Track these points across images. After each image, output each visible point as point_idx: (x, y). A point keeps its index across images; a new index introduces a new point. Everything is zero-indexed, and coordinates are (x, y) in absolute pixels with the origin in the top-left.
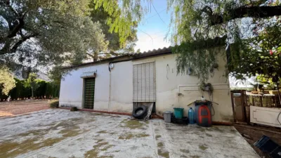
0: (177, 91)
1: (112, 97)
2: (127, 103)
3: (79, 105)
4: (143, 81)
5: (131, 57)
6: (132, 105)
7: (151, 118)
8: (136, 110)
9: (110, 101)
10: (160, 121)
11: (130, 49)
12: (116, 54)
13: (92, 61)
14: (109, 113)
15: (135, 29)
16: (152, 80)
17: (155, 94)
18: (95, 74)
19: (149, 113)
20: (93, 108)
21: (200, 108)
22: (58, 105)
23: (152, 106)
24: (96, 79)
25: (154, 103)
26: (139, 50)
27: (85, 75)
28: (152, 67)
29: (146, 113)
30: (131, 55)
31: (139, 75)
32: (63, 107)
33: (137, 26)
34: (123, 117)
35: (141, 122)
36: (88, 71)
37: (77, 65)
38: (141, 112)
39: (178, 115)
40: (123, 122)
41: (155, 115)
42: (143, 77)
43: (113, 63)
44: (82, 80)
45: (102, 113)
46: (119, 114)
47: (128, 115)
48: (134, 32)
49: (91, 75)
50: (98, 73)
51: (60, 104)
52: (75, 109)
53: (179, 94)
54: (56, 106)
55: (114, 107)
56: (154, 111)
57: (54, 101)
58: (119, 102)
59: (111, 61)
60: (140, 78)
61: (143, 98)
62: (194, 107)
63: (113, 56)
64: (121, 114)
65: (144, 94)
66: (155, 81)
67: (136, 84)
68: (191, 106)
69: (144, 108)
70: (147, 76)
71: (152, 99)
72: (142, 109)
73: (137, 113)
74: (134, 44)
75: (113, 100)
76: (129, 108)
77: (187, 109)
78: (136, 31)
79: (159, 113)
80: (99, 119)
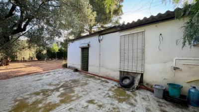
1: (101, 64)
2: (114, 71)
3: (79, 67)
4: (131, 51)
5: (119, 29)
6: (119, 73)
7: (138, 88)
8: (122, 79)
9: (100, 67)
10: (148, 93)
11: (117, 22)
12: (105, 27)
15: (121, 4)
16: (140, 51)
17: (143, 65)
19: (136, 83)
20: (87, 70)
22: (67, 66)
23: (139, 77)
24: (90, 49)
25: (142, 75)
26: (124, 22)
27: (82, 46)
29: (132, 83)
30: (119, 26)
31: (127, 45)
32: (70, 67)
34: (112, 84)
35: (128, 92)
36: (84, 43)
38: (127, 82)
41: (142, 85)
43: (102, 35)
44: (80, 49)
46: (108, 79)
48: (120, 6)
50: (91, 44)
52: (76, 70)
53: (175, 69)
54: (65, 66)
55: (103, 72)
56: (141, 81)
57: (64, 62)
59: (100, 33)
60: (126, 48)
61: (130, 68)
63: (102, 29)
65: (130, 64)
66: (143, 52)
67: (123, 54)
69: (131, 78)
70: (135, 47)
71: (139, 70)
72: (128, 78)
73: (124, 82)
74: (120, 18)
75: (102, 67)
78: (122, 6)
79: (147, 84)
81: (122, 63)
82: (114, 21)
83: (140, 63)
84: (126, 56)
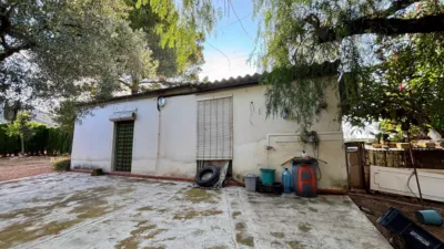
0: (265, 143)
1: (162, 154)
2: (187, 162)
3: (107, 165)
4: (214, 126)
5: (195, 89)
6: (195, 164)
7: (224, 185)
8: (201, 173)
9: (158, 158)
10: (239, 189)
11: (193, 76)
12: (170, 84)
13: (129, 93)
14: (157, 178)
15: (201, 44)
16: (227, 125)
17: (231, 148)
18: (134, 115)
19: (223, 176)
20: (130, 170)
21: (300, 169)
22: (69, 165)
23: (226, 166)
25: (231, 162)
26: (206, 78)
27: (117, 117)
28: (227, 105)
29: (216, 178)
30: (195, 86)
31: (208, 118)
32: (77, 169)
33: (203, 40)
34: (181, 185)
35: (208, 191)
36: (122, 110)
37: (103, 99)
38: (209, 176)
39: (266, 181)
40: (180, 192)
41: (231, 180)
42: (214, 121)
43: (165, 97)
44: (112, 124)
45: (145, 178)
46: (173, 179)
47: (189, 181)
48: (199, 49)
49: (128, 116)
50: (139, 113)
51: (73, 165)
52: (99, 172)
53: (269, 148)
54: (65, 167)
55: (165, 168)
56: (229, 174)
57: (61, 159)
59: (161, 94)
60: (208, 121)
61: (212, 153)
62: (290, 167)
63: (163, 87)
64: (176, 179)
65: (213, 147)
66: (231, 128)
67: (202, 131)
68: (287, 166)
69: (214, 170)
70: (220, 119)
71: (227, 156)
72: (210, 171)
73: (204, 178)
74: (199, 69)
75: (164, 157)
76: (191, 170)
77: (280, 171)
79: (238, 177)
80: (141, 188)
81: (201, 148)
82: (188, 74)
83: (227, 143)
84: (207, 133)
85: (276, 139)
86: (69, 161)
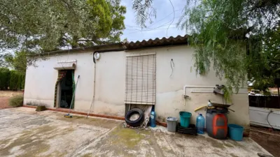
0: (183, 92)
4: (140, 77)
6: (124, 107)
8: (129, 115)
9: (94, 100)
11: (116, 37)
13: (70, 48)
15: (123, 15)
17: (154, 95)
18: (74, 65)
19: (148, 118)
21: (215, 117)
22: (23, 102)
23: (150, 110)
24: (76, 72)
27: (60, 66)
28: (151, 61)
29: (142, 119)
31: (135, 71)
32: (29, 105)
33: (125, 12)
36: (66, 61)
38: (135, 118)
39: (184, 124)
42: (140, 73)
43: (99, 52)
45: (85, 116)
46: (106, 117)
47: (119, 119)
49: (69, 66)
51: (26, 101)
53: (186, 97)
55: (99, 108)
58: (105, 102)
59: (96, 49)
60: (135, 73)
61: (139, 99)
62: (204, 113)
64: (109, 117)
66: (154, 79)
67: (130, 81)
68: (200, 112)
69: (140, 112)
72: (137, 113)
73: (131, 119)
75: (99, 100)
76: (121, 111)
77: (195, 116)
78: (123, 18)
79: (159, 118)
81: (129, 94)
82: (113, 36)
84: (134, 83)
85: (192, 90)
86: (23, 99)
